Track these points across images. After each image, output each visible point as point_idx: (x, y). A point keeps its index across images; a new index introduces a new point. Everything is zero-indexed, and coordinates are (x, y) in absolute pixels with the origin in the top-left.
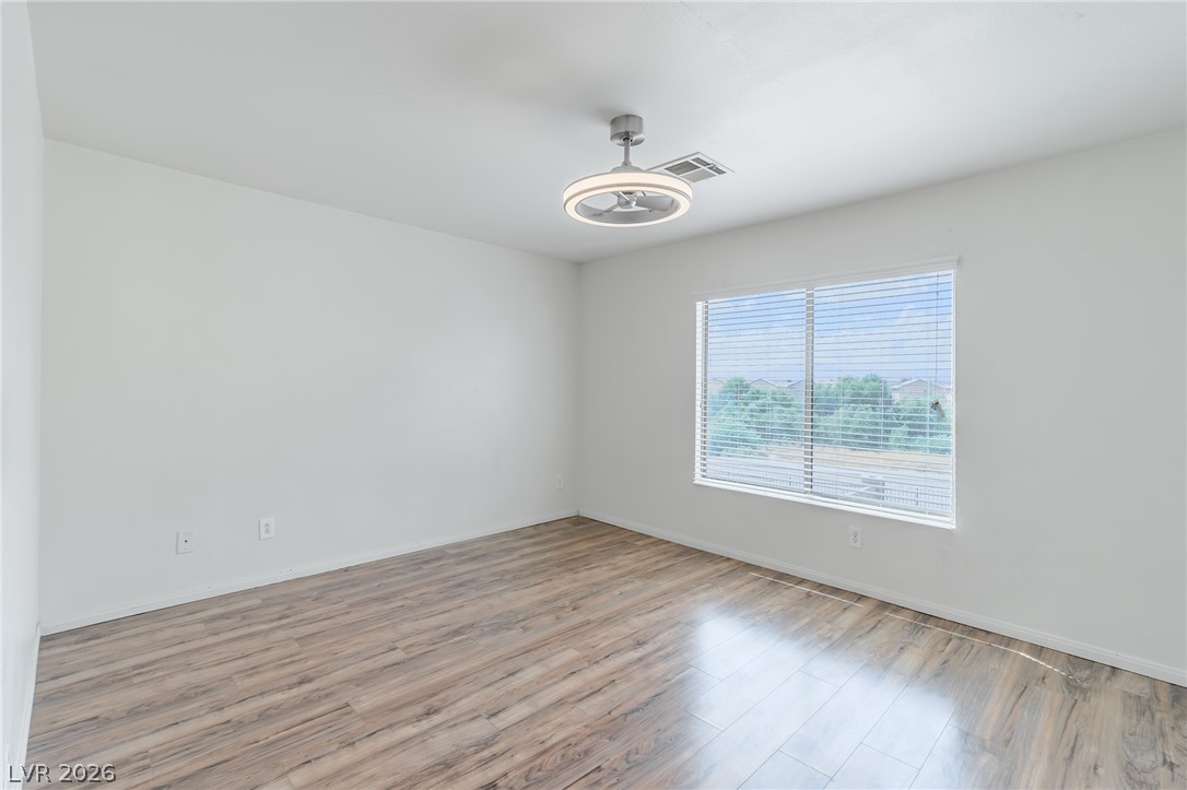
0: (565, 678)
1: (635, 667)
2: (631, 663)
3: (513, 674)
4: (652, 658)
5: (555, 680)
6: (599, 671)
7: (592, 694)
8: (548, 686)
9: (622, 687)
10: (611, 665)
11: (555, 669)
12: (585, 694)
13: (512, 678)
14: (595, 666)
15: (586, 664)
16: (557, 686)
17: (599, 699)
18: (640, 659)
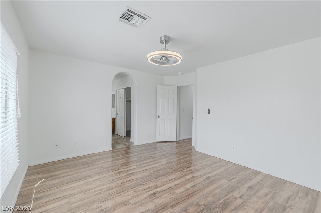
0: (179, 184)
1: (159, 185)
2: (160, 187)
3: (194, 186)
4: (153, 188)
5: (182, 183)
6: (170, 185)
7: (172, 179)
8: (183, 182)
9: (165, 180)
10: (166, 187)
11: (182, 186)
12: (174, 180)
13: (194, 185)
14: (171, 186)
15: (173, 187)
16: (181, 182)
17: (170, 178)
18: (156, 188)
